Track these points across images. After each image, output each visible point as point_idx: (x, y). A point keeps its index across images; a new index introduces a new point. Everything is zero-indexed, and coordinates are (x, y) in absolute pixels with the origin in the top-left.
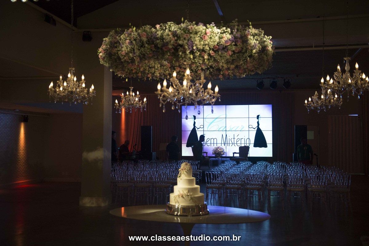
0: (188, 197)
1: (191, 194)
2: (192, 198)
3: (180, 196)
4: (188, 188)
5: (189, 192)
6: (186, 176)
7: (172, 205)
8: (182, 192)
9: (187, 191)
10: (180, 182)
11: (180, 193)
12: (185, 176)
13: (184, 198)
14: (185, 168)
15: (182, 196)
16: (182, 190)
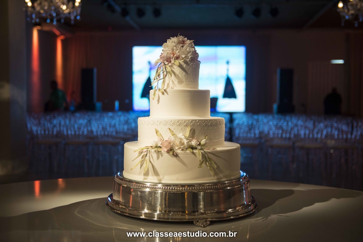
0: (193, 153)
1: (203, 142)
2: (206, 158)
3: (164, 150)
4: (192, 121)
5: (193, 134)
6: (180, 82)
7: (131, 181)
8: (167, 136)
9: (187, 134)
10: (158, 101)
11: (162, 140)
12: (176, 82)
13: (176, 155)
14: (177, 53)
15: (171, 150)
16: (169, 129)
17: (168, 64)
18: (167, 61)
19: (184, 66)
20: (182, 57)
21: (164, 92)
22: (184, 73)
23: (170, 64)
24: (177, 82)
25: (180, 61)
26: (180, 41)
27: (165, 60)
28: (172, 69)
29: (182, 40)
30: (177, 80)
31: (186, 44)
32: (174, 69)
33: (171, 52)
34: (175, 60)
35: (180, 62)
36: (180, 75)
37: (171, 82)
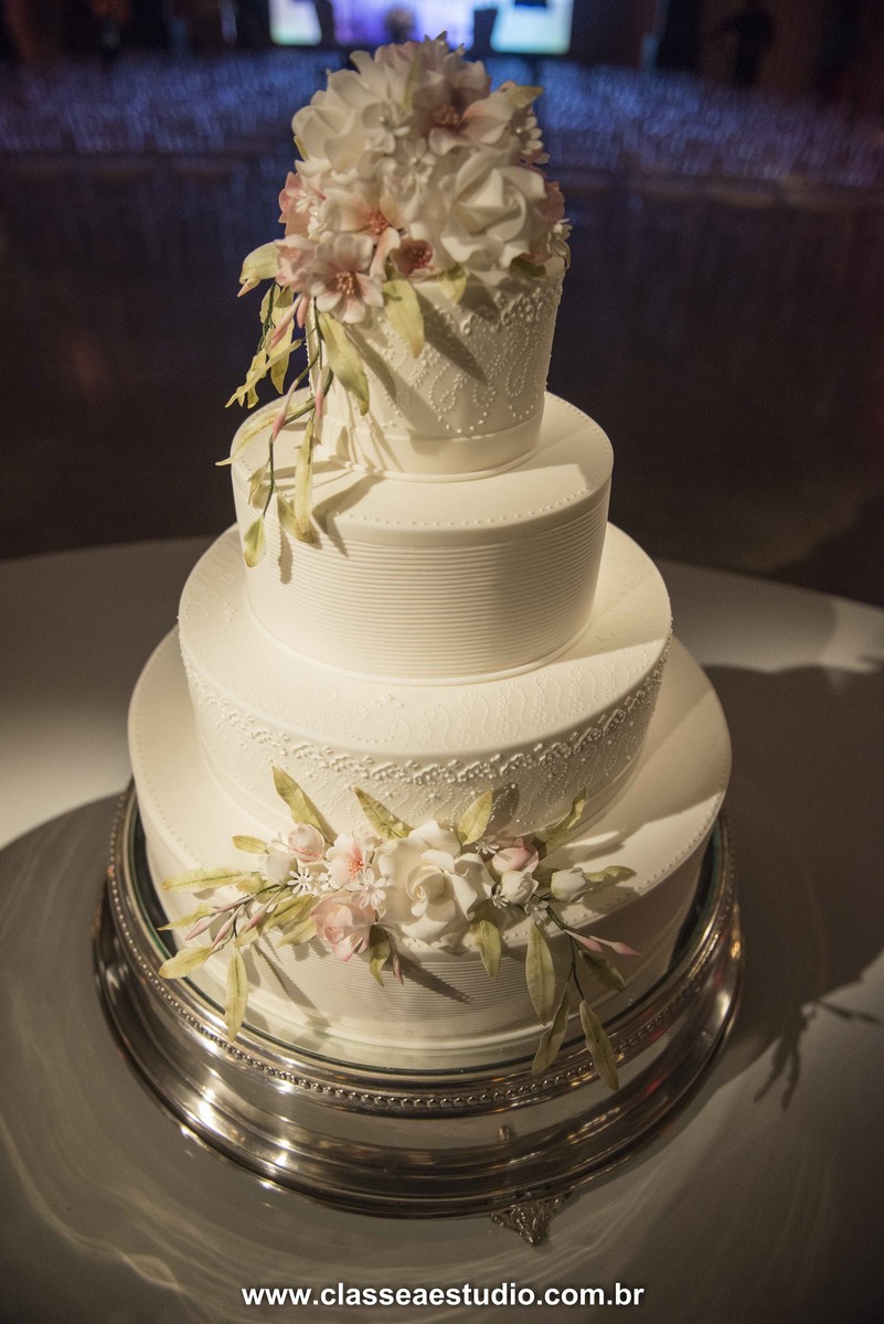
10: (285, 566)
12: (399, 435)
14: (408, 221)
16: (360, 794)
17: (341, 306)
18: (331, 286)
19: (463, 323)
20: (446, 257)
21: (317, 528)
22: (458, 376)
23: (352, 315)
24: (407, 438)
25: (426, 287)
26: (427, 92)
27: (317, 277)
28: (369, 341)
29: (448, 85)
30: (404, 424)
31: (483, 124)
32: (383, 342)
33: (356, 196)
34: (389, 274)
35: (426, 294)
36: (426, 394)
37: (363, 431)
